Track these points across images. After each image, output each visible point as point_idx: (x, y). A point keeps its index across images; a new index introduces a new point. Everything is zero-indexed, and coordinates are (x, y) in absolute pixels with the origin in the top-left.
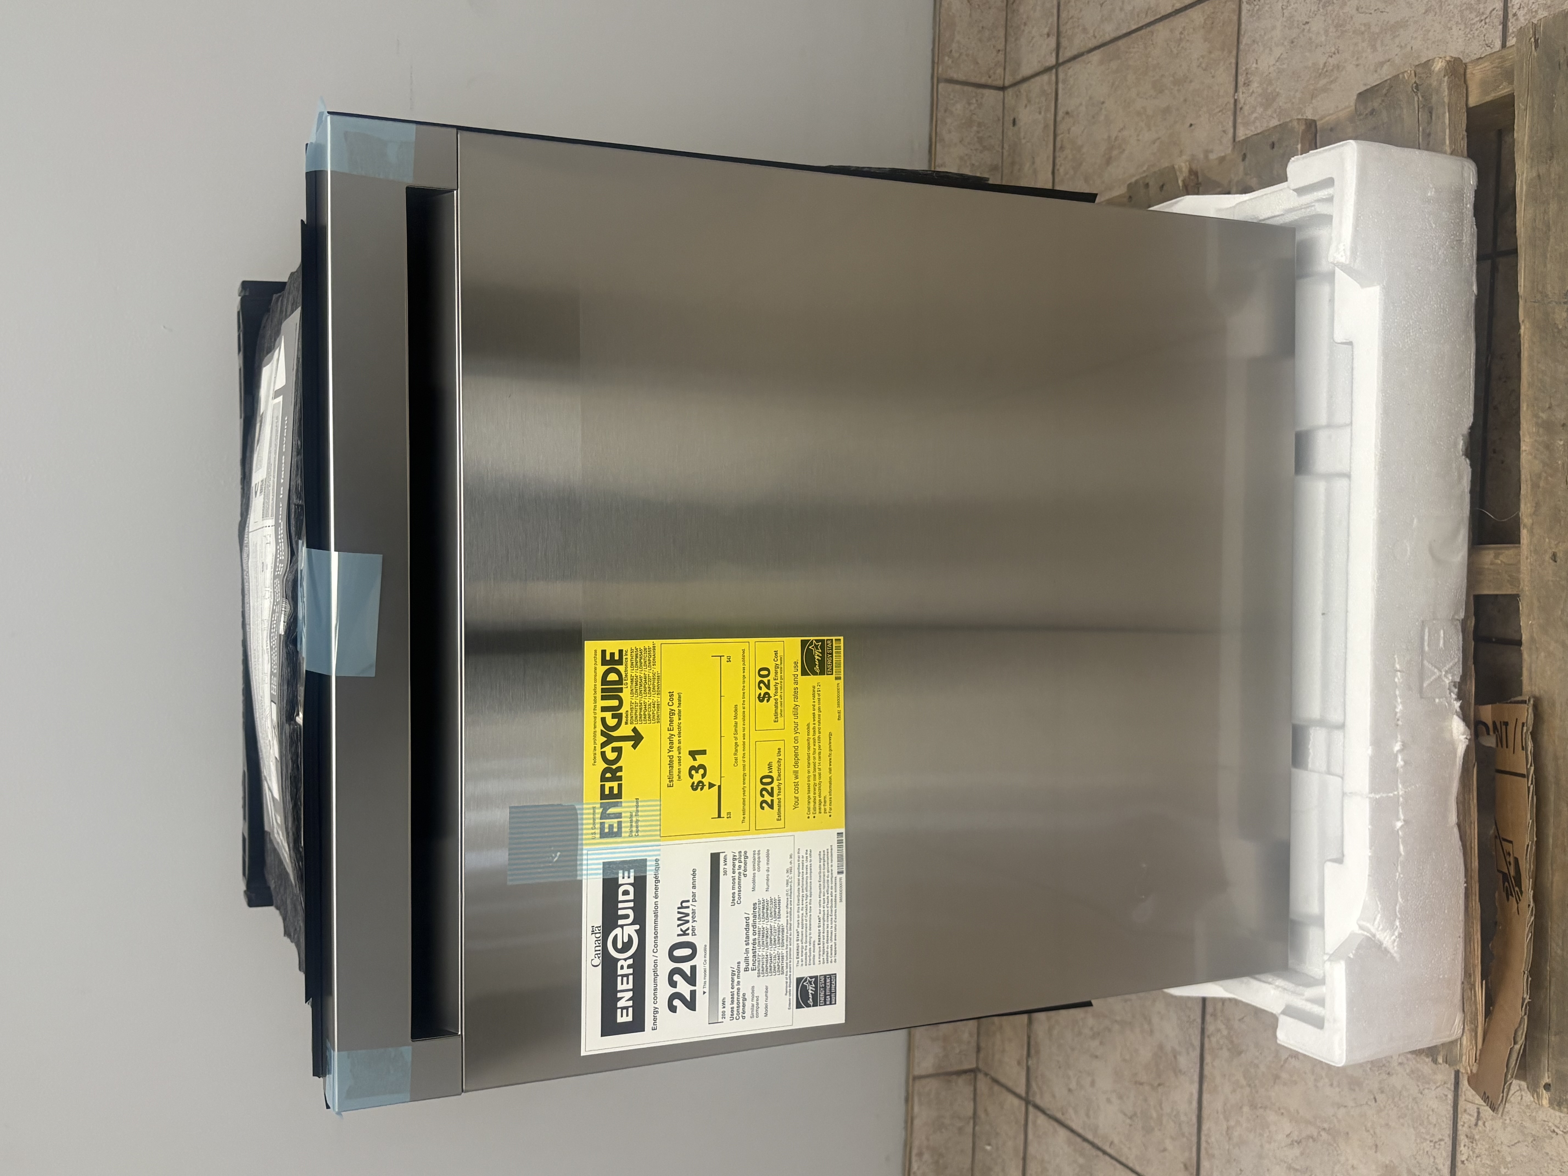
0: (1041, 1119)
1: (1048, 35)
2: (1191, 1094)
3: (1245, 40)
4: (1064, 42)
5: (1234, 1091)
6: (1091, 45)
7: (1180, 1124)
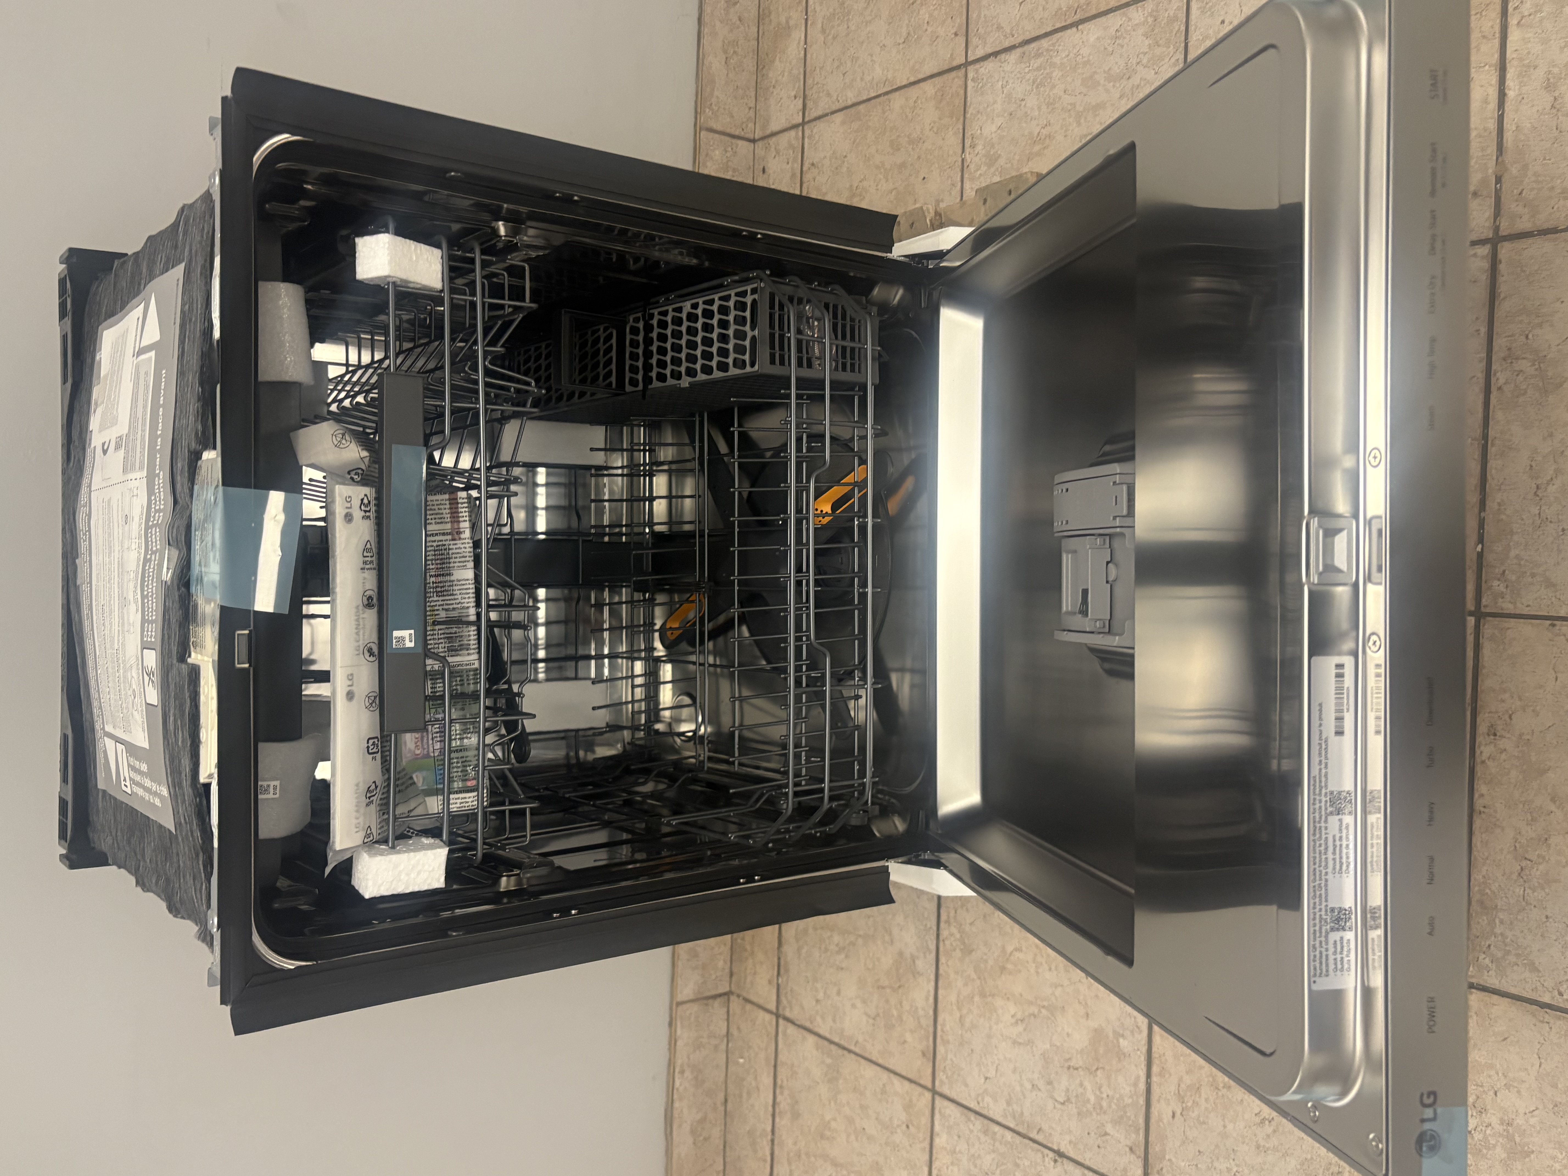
0: (791, 1030)
1: (795, 97)
2: (929, 991)
3: (971, 111)
4: (810, 104)
5: (966, 985)
6: (834, 108)
7: (918, 1019)
